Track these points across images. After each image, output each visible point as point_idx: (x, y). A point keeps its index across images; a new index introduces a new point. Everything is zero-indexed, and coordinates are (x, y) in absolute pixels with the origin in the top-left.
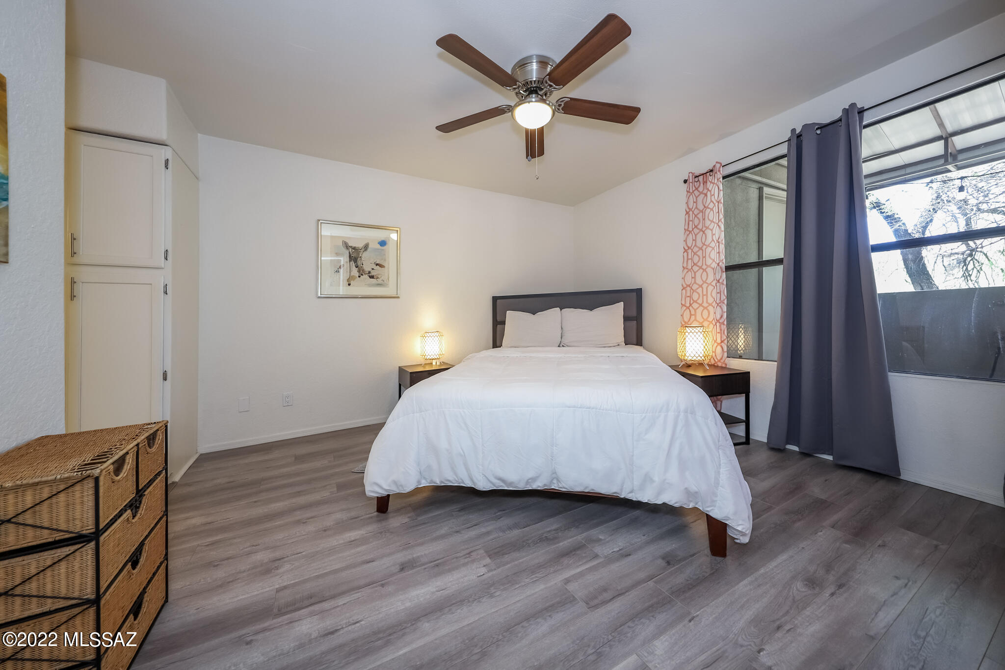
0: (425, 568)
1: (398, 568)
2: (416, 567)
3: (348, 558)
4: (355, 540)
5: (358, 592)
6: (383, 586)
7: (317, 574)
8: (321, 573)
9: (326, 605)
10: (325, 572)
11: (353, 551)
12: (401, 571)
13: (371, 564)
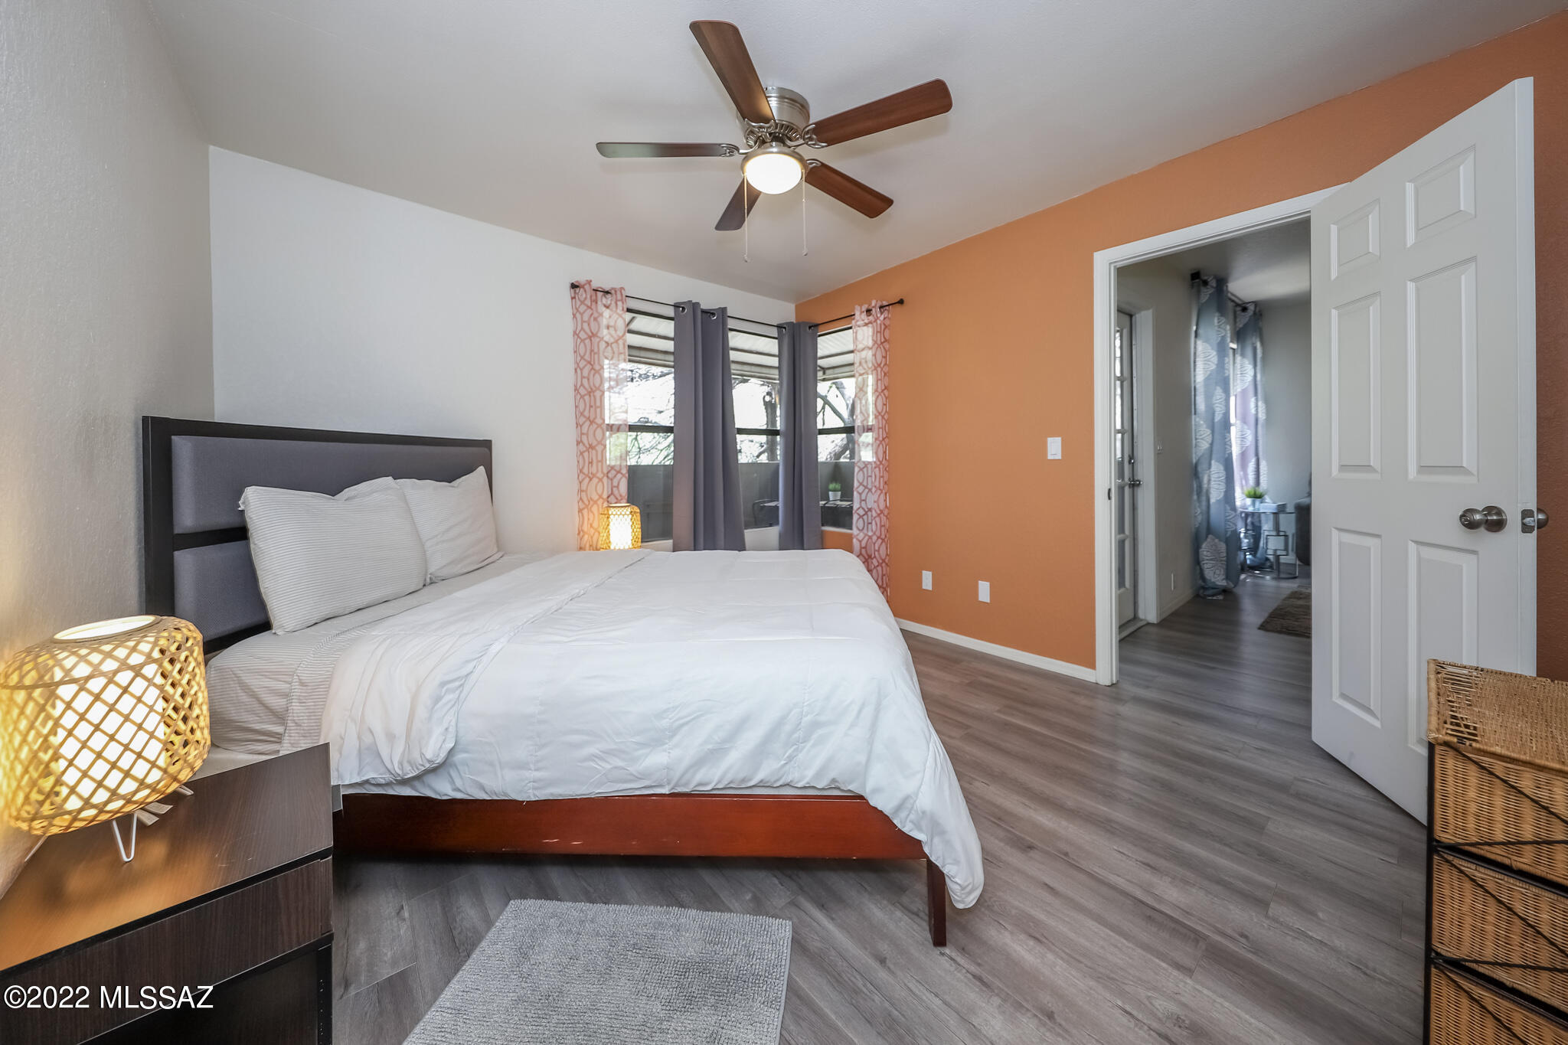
0: (1012, 828)
1: (1032, 854)
2: (1016, 835)
3: (1066, 919)
4: (1031, 936)
5: (1095, 872)
6: (1066, 854)
7: (1125, 941)
8: (1117, 937)
9: (1139, 893)
10: (1112, 934)
11: (1052, 922)
12: (1034, 847)
13: (1051, 884)
